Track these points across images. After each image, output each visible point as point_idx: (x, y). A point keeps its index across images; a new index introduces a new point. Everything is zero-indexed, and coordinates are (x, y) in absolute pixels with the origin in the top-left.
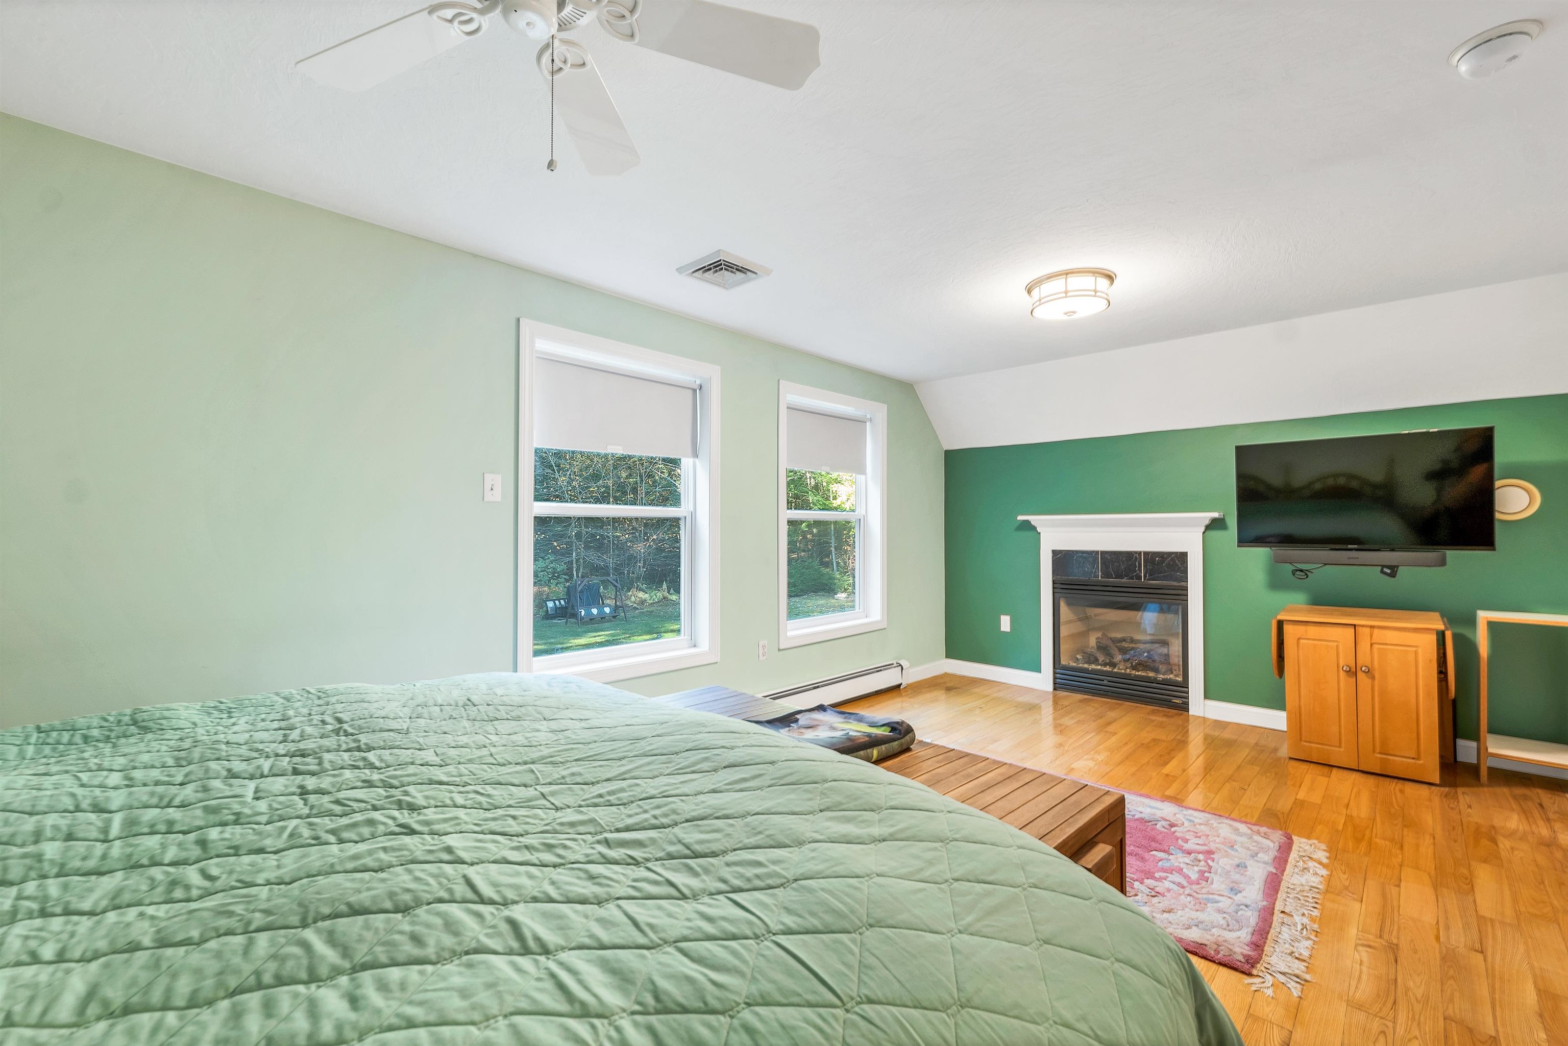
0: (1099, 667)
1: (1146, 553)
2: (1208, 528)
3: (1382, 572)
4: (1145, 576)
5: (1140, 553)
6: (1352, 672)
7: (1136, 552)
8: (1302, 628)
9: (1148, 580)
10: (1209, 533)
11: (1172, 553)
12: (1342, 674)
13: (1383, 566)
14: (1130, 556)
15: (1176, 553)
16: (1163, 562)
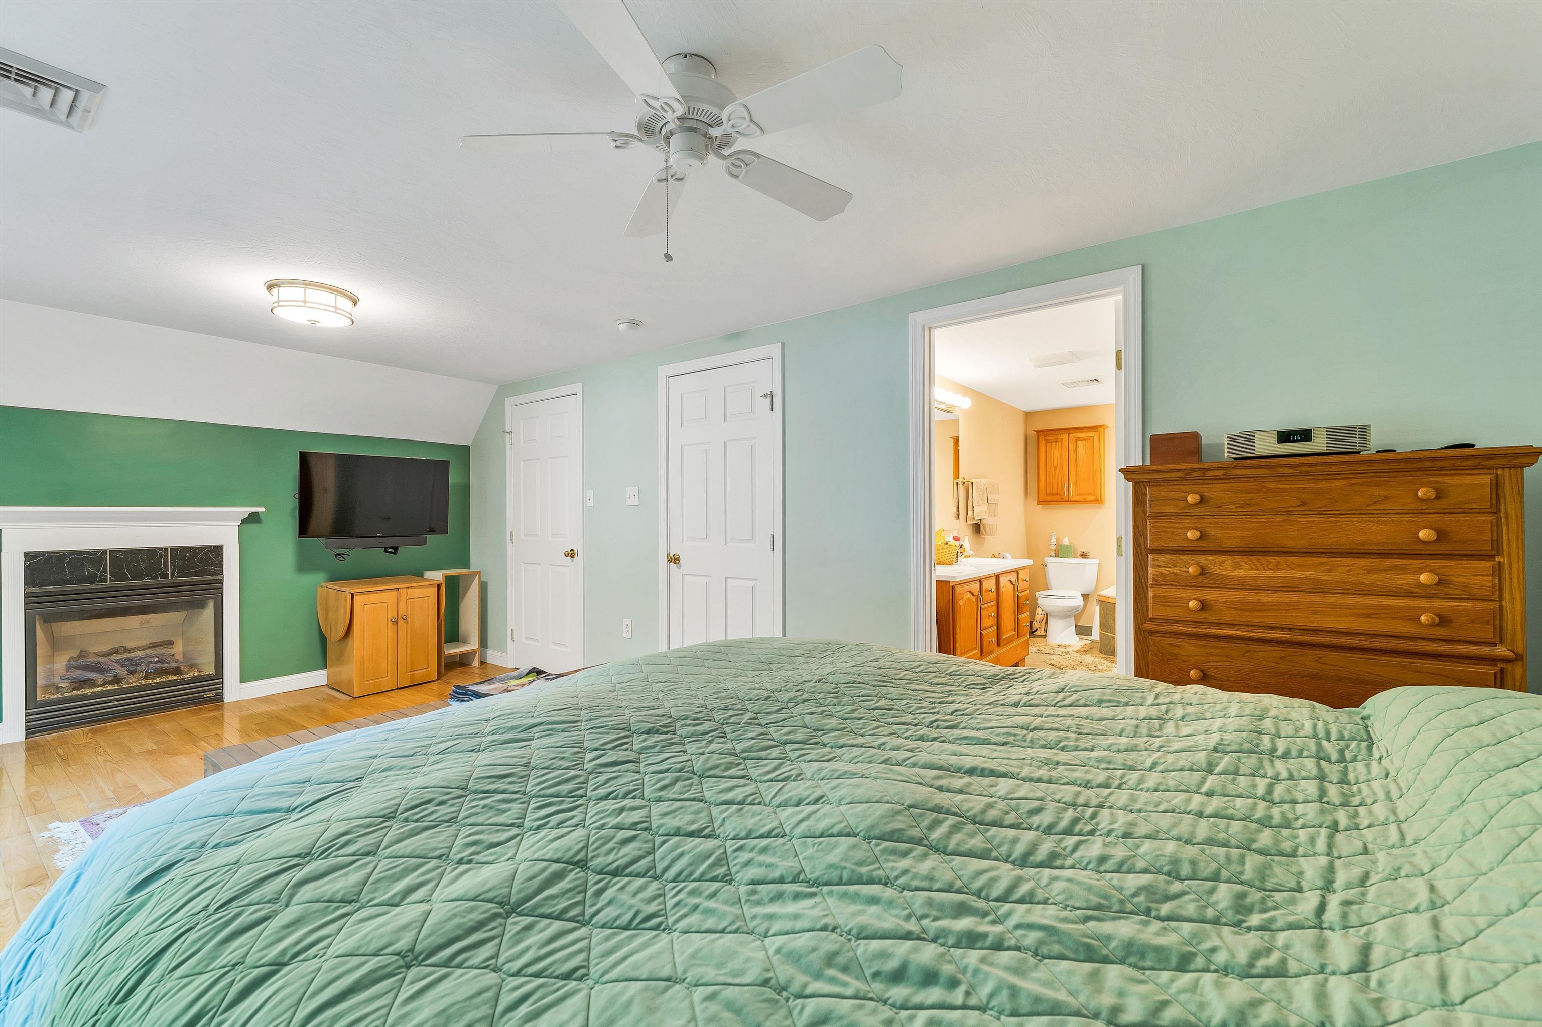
0: (99, 689)
1: (174, 549)
2: (244, 521)
3: (386, 551)
4: (172, 574)
5: (166, 550)
6: (395, 622)
7: (161, 549)
8: (366, 596)
9: (177, 577)
10: (245, 526)
11: (206, 547)
12: (390, 623)
13: (386, 548)
14: (152, 553)
15: (210, 547)
16: (194, 557)
